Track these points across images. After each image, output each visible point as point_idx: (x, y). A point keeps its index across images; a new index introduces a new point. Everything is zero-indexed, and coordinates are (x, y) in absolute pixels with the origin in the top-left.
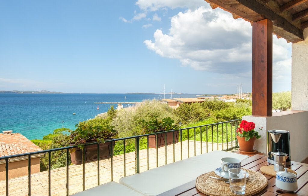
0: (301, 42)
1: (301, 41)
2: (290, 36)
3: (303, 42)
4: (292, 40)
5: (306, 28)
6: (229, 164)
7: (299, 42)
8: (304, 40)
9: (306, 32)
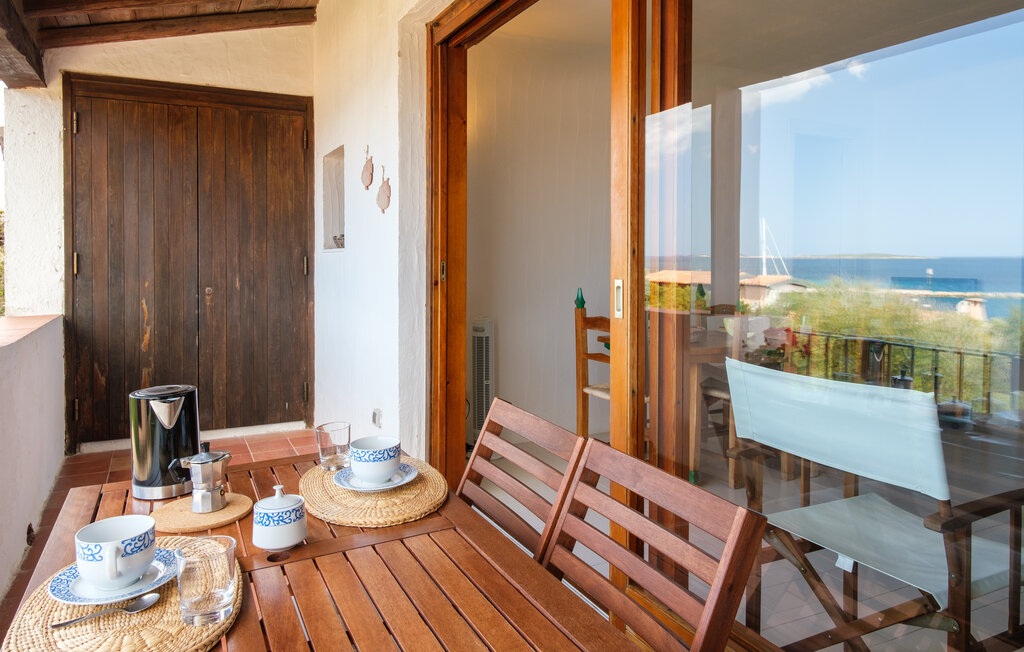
0: (36, 89)
1: (38, 86)
2: (12, 64)
3: (42, 90)
4: (12, 76)
5: (53, 50)
6: (126, 543)
7: (30, 90)
8: (46, 86)
9: (51, 61)
